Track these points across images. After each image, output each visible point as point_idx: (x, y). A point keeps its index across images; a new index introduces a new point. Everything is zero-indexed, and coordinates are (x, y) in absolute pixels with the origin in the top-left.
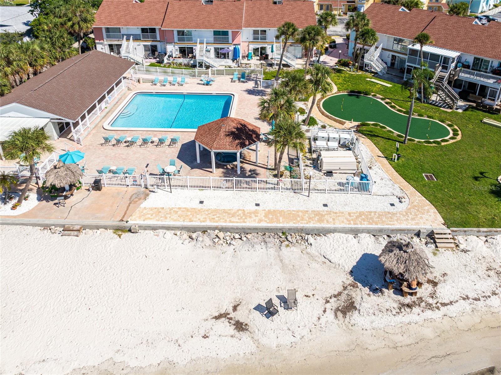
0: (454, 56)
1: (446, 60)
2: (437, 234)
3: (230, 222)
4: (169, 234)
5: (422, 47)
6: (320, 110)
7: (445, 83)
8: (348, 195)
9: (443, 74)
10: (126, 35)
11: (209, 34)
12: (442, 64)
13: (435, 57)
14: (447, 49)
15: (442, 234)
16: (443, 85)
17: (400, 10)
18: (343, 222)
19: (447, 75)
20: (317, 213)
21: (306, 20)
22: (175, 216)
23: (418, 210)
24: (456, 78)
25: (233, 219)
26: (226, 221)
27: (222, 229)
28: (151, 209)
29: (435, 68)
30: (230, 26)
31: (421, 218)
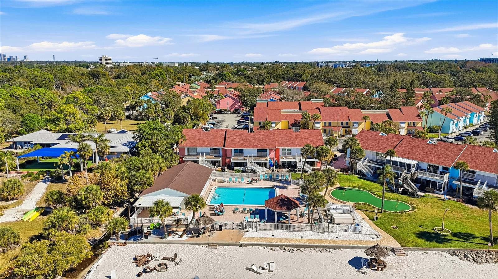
0: (414, 164)
1: (409, 166)
2: (395, 249)
3: (290, 243)
4: (261, 248)
5: (390, 158)
6: (330, 197)
7: (409, 180)
8: (349, 234)
9: (407, 175)
10: (201, 152)
11: (254, 151)
12: (407, 168)
13: (402, 164)
14: (410, 159)
15: (398, 249)
16: (407, 181)
17: (380, 134)
18: (347, 244)
19: (409, 175)
20: (334, 241)
21: (317, 142)
22: (262, 240)
23: (386, 240)
24: (415, 177)
25: (291, 242)
26: (288, 243)
27: (286, 246)
28: (249, 238)
29: (402, 171)
30: (268, 146)
31: (388, 243)
